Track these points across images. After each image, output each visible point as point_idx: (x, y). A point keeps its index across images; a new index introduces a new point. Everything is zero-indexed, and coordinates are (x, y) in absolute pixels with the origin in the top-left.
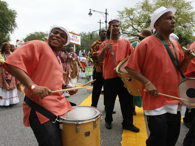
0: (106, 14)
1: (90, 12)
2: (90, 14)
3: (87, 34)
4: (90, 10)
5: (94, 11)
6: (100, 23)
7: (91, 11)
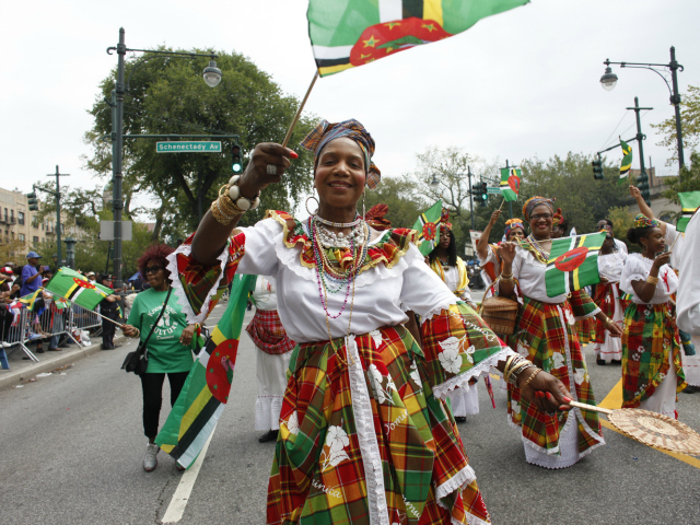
0: (674, 66)
1: (608, 70)
2: (609, 78)
3: (544, 167)
4: (607, 63)
5: (623, 65)
6: (637, 110)
7: (610, 66)
